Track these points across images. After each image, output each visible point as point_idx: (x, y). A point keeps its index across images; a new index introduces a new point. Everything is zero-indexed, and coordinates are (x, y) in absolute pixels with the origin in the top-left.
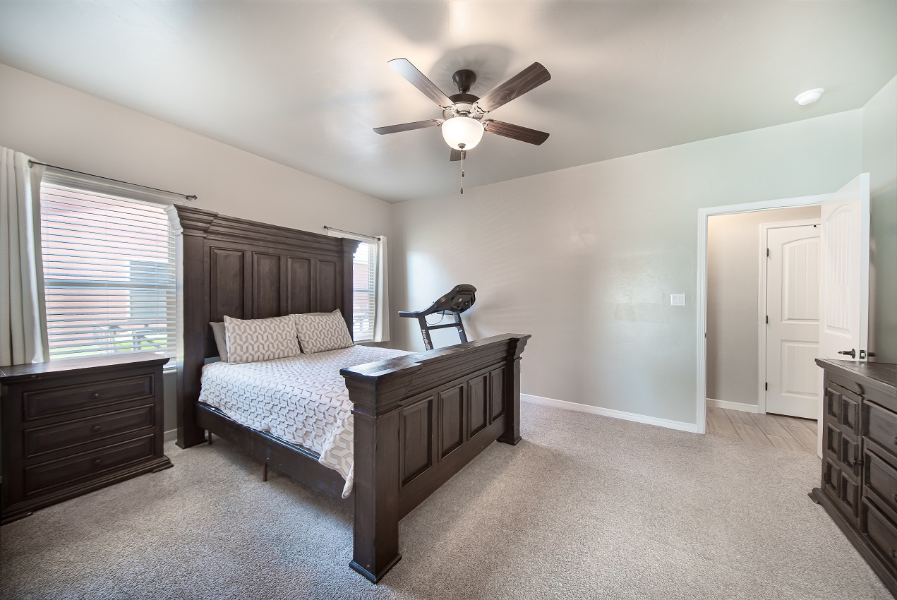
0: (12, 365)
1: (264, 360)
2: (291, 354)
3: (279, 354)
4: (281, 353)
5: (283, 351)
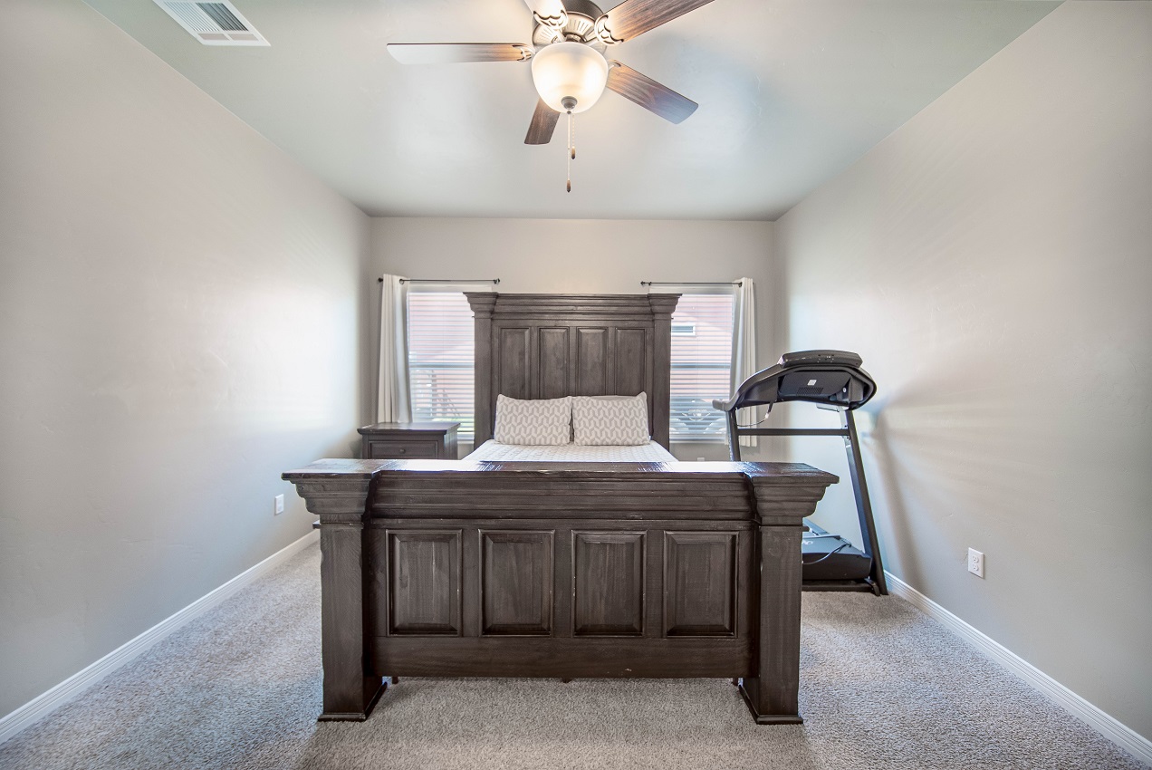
0: (391, 422)
1: (525, 445)
2: (553, 443)
3: (540, 440)
4: (543, 439)
5: (545, 438)
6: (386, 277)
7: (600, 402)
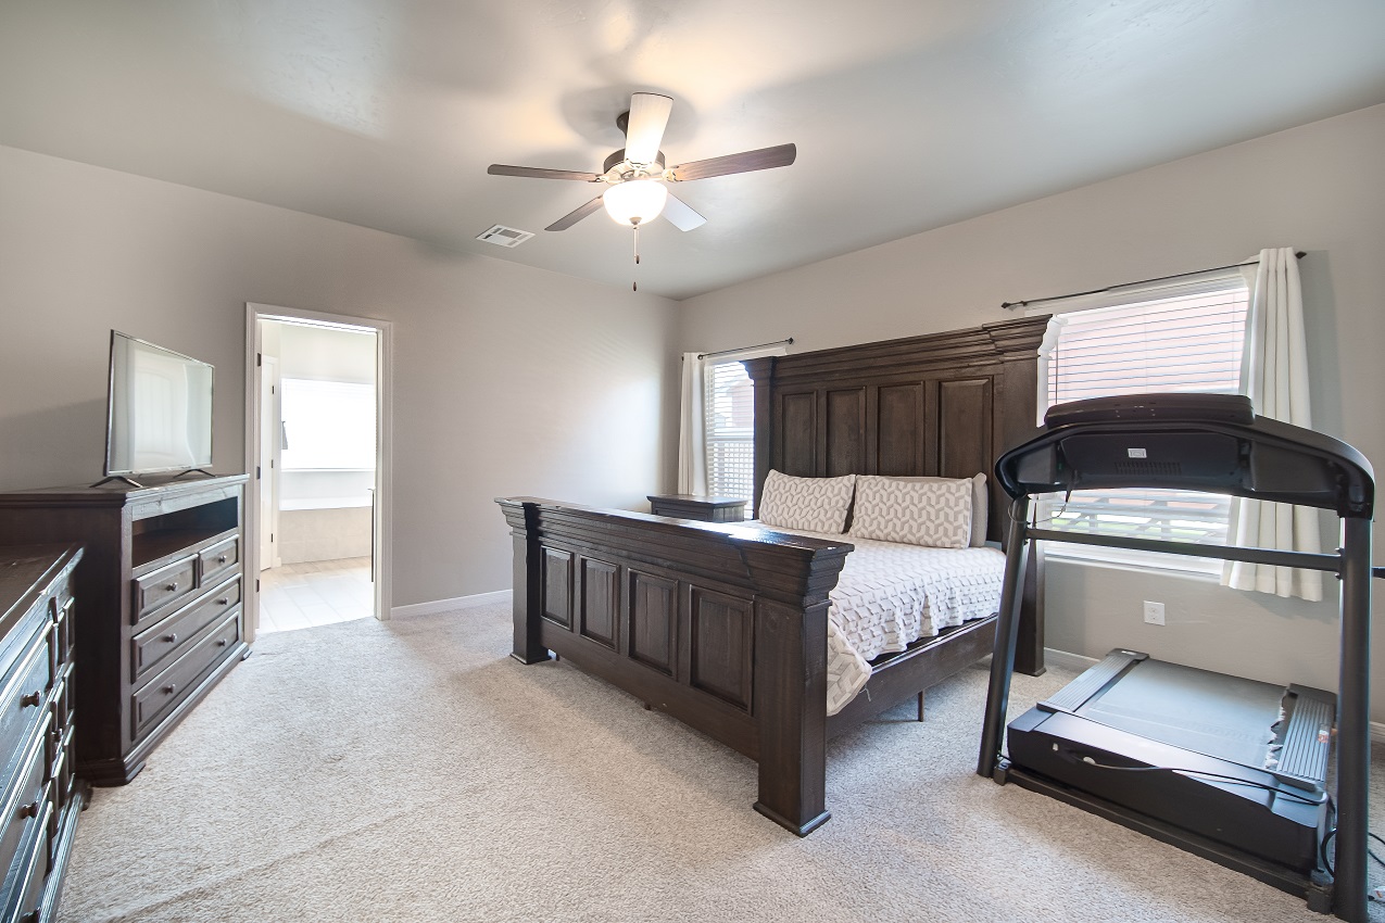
6: (686, 355)
7: (894, 484)
